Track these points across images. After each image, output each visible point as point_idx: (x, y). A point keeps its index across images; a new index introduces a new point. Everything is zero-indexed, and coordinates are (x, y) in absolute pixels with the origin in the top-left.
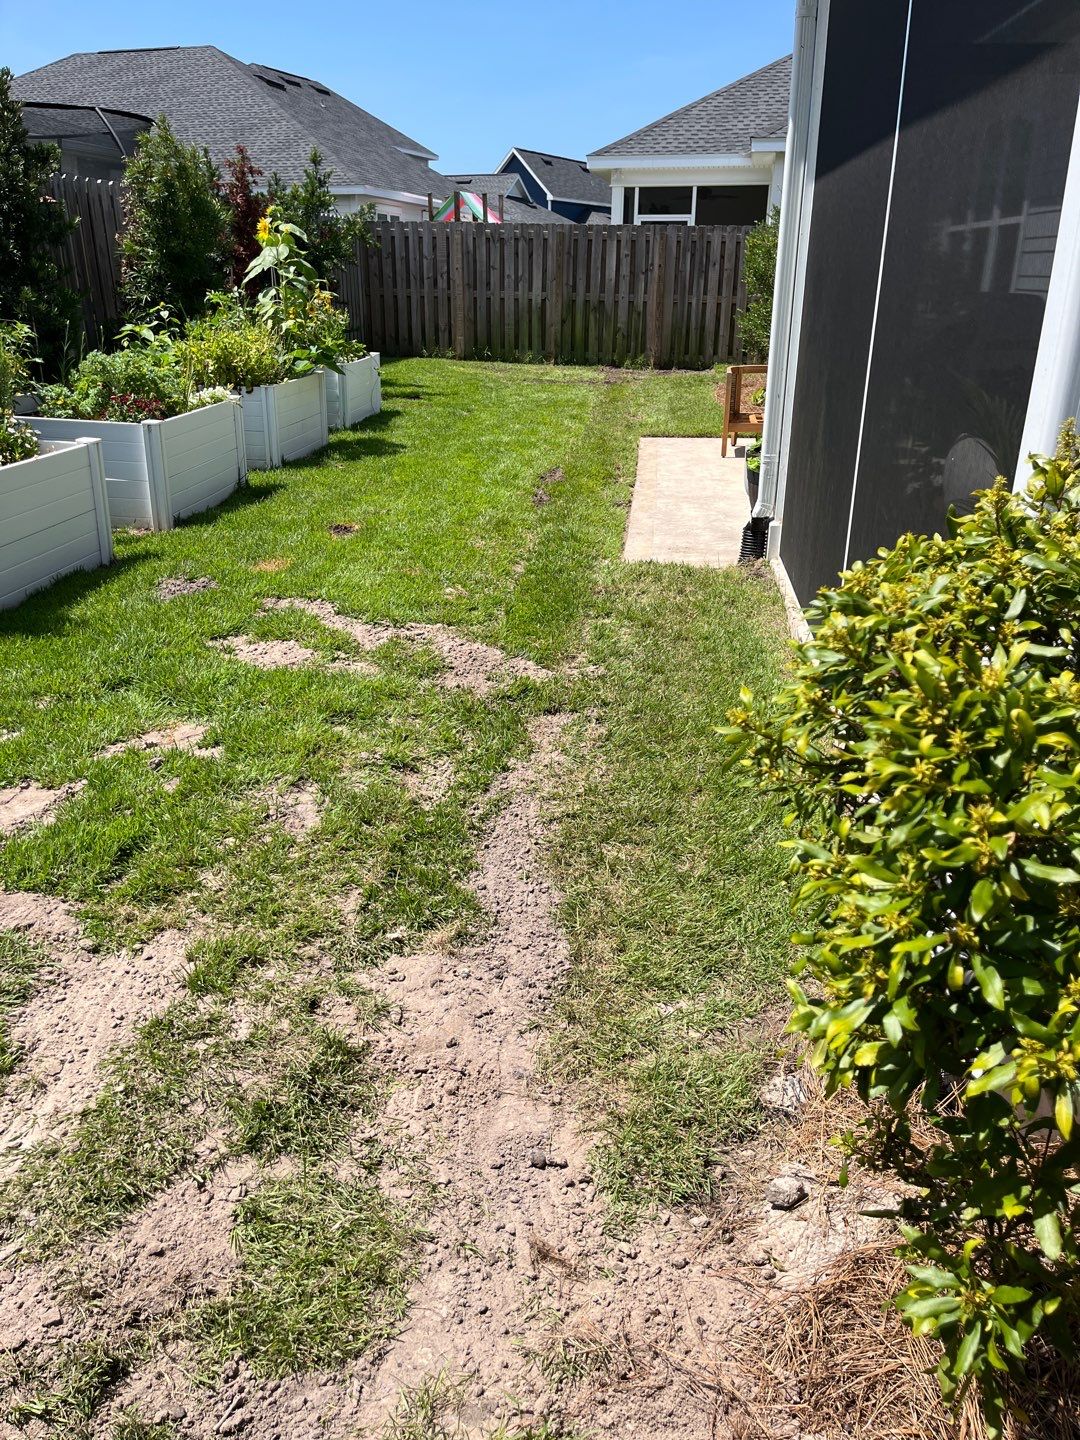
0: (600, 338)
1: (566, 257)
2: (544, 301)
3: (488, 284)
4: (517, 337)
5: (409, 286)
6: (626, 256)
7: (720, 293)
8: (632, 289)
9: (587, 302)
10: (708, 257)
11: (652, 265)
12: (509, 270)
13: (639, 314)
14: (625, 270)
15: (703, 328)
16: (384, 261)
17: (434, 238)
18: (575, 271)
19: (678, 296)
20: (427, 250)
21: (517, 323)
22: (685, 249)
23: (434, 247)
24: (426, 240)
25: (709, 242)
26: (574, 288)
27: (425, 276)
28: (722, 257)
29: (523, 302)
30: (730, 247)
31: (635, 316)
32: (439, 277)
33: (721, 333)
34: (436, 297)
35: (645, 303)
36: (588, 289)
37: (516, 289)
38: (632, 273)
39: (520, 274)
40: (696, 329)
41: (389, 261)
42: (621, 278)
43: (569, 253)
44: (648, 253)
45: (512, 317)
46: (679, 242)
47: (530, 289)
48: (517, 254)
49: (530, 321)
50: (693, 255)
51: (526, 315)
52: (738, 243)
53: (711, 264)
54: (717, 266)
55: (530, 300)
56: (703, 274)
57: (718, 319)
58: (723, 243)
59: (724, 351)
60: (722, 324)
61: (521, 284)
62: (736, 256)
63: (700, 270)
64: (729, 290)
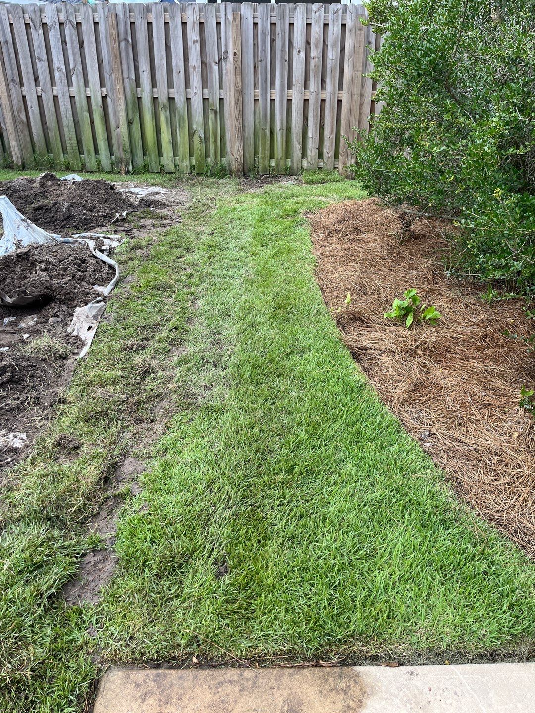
0: (174, 142)
1: (123, 44)
2: (104, 98)
3: (36, 79)
4: (79, 141)
6: (195, 42)
7: (306, 86)
8: (205, 83)
9: (155, 99)
10: (291, 43)
11: (226, 52)
12: (58, 62)
13: (216, 112)
14: (195, 60)
15: (289, 129)
18: (136, 61)
19: (258, 91)
21: (76, 124)
22: (263, 33)
25: (291, 25)
26: (138, 83)
28: (308, 42)
29: (81, 102)
30: (317, 30)
31: (211, 116)
33: (310, 135)
35: (221, 100)
36: (154, 84)
37: (69, 83)
38: (203, 63)
39: (72, 65)
40: (281, 129)
42: (191, 70)
43: (126, 39)
44: (219, 38)
45: (70, 117)
46: (255, 24)
47: (86, 84)
48: (64, 42)
49: (92, 123)
50: (273, 41)
51: (87, 115)
52: (326, 25)
53: (295, 52)
54: (303, 54)
55: (88, 98)
56: (286, 64)
57: (305, 118)
58: (309, 25)
59: (313, 154)
60: (310, 123)
61: (74, 78)
62: (324, 41)
63: (282, 58)
64: (317, 83)
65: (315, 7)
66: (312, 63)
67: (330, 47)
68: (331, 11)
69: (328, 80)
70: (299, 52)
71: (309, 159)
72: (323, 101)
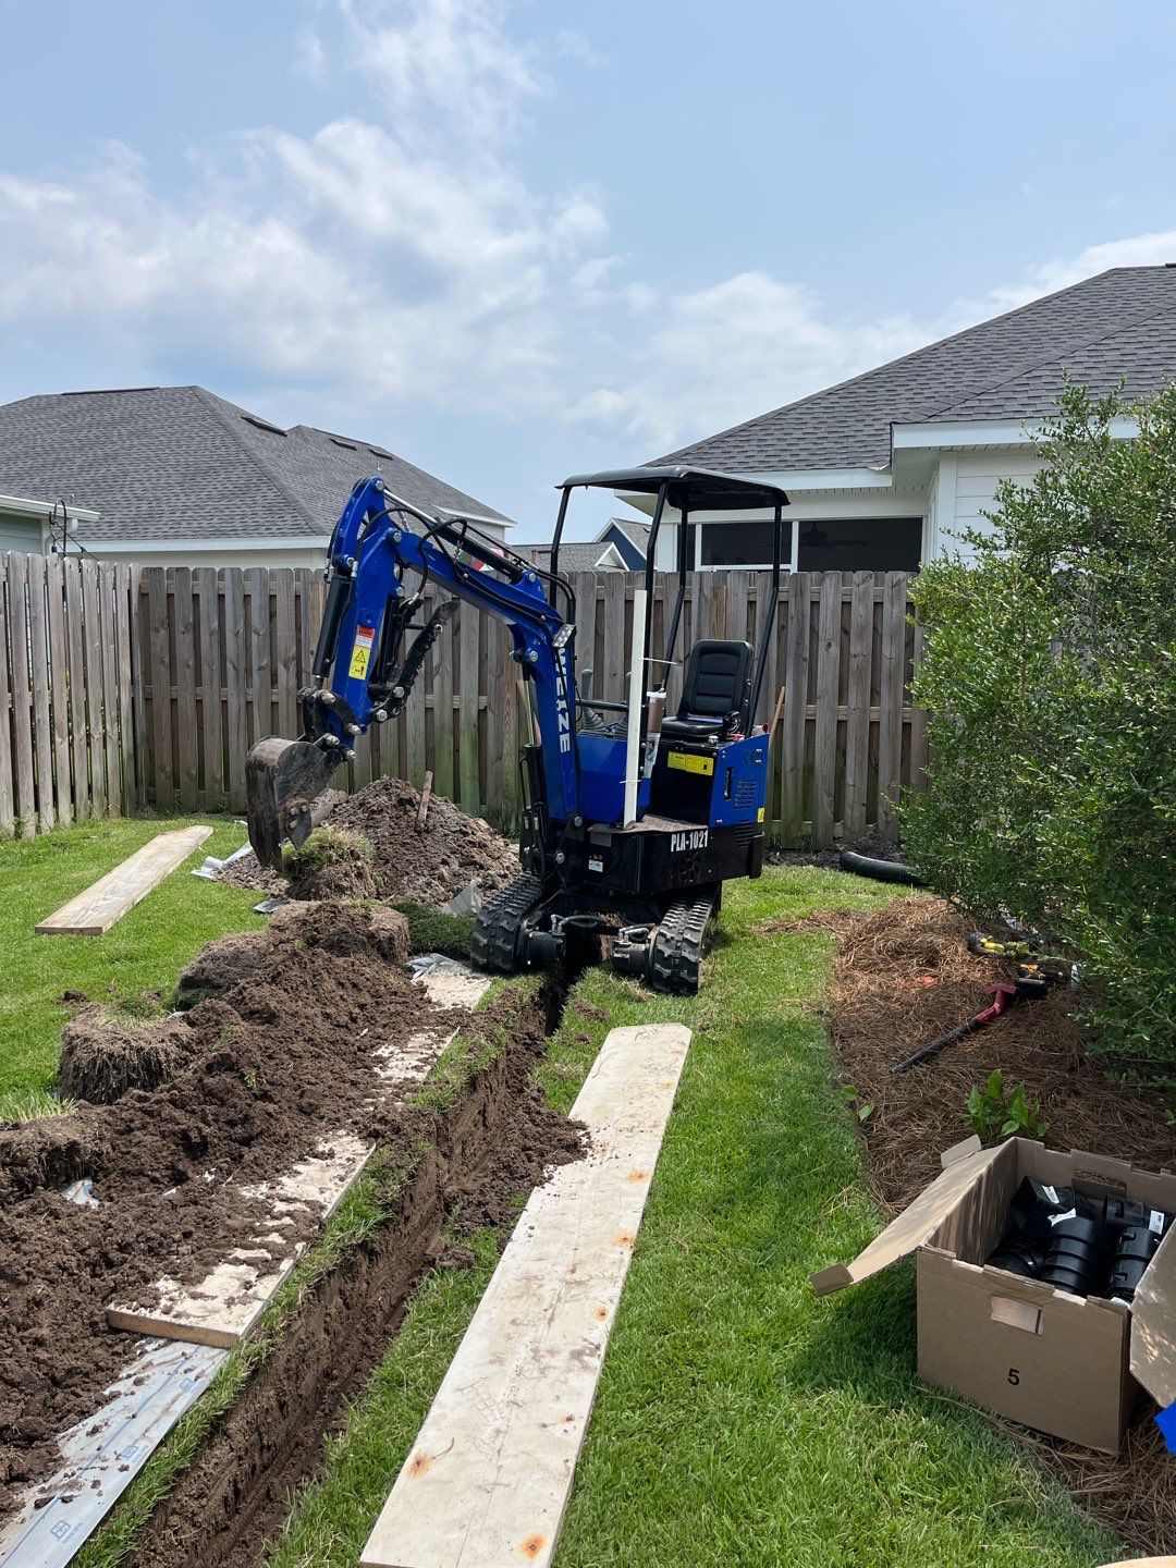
2: (482, 713)
5: (224, 683)
7: (842, 697)
10: (814, 631)
15: (809, 769)
16: (179, 638)
17: (272, 597)
20: (258, 619)
21: (430, 753)
23: (272, 616)
24: (256, 602)
25: (815, 604)
27: (255, 667)
28: (845, 631)
29: (443, 717)
30: (861, 613)
32: (281, 669)
33: (850, 781)
34: (274, 704)
37: (428, 689)
40: (795, 769)
41: (189, 637)
44: (688, 623)
45: (421, 741)
46: (751, 604)
47: (456, 690)
49: (456, 750)
51: (448, 739)
52: (878, 605)
53: (822, 646)
54: (835, 650)
55: (456, 711)
56: (806, 664)
57: (841, 752)
58: (846, 605)
59: (857, 814)
60: (850, 761)
61: (437, 680)
62: (875, 629)
63: (798, 656)
64: (863, 695)
65: (858, 576)
66: (854, 663)
67: (886, 640)
68: (888, 582)
69: (884, 691)
70: (829, 645)
71: (849, 822)
72: (874, 725)
